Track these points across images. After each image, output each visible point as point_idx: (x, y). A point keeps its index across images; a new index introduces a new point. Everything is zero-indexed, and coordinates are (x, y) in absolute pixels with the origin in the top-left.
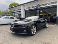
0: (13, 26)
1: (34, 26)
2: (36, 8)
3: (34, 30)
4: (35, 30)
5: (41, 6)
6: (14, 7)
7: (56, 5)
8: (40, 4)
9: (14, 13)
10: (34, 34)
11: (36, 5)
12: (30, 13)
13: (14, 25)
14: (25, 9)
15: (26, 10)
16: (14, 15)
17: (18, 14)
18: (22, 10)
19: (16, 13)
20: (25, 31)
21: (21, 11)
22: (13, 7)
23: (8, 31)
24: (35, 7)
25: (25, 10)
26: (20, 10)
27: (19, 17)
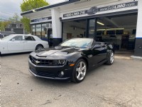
0: (37, 62)
1: (81, 63)
2: (87, 15)
3: (81, 71)
4: (83, 71)
5: (99, 10)
6: (34, 11)
7: (137, 10)
8: (98, 7)
9: (34, 26)
10: (82, 78)
11: (88, 9)
12: (74, 27)
13: (39, 60)
14: (62, 16)
15: (63, 19)
16: (34, 30)
17: (45, 29)
18: (53, 20)
19: (40, 25)
20: (62, 73)
21: (51, 22)
22: (32, 12)
23: (24, 72)
24: (86, 12)
25: (61, 18)
26: (50, 18)
27: (46, 36)
